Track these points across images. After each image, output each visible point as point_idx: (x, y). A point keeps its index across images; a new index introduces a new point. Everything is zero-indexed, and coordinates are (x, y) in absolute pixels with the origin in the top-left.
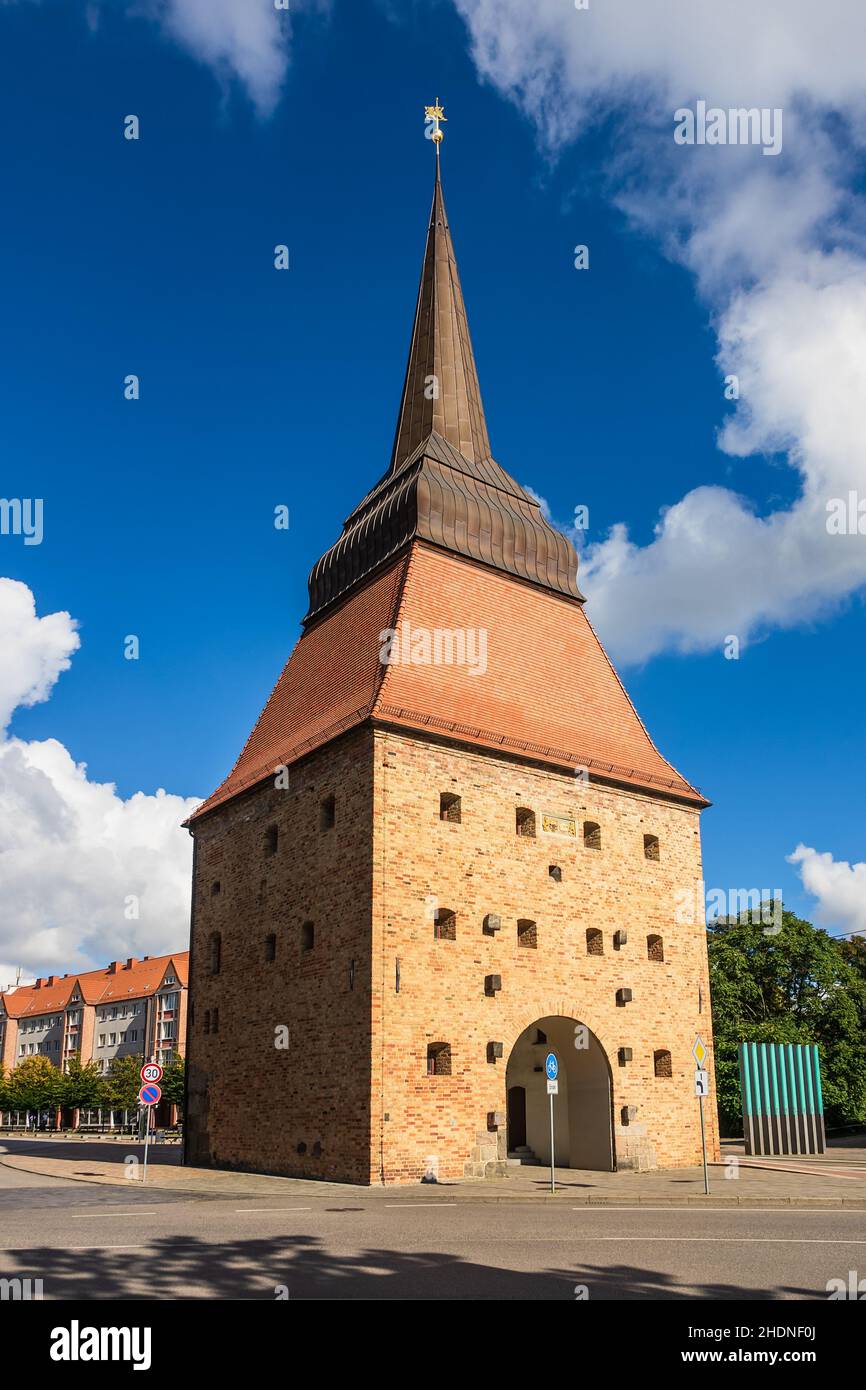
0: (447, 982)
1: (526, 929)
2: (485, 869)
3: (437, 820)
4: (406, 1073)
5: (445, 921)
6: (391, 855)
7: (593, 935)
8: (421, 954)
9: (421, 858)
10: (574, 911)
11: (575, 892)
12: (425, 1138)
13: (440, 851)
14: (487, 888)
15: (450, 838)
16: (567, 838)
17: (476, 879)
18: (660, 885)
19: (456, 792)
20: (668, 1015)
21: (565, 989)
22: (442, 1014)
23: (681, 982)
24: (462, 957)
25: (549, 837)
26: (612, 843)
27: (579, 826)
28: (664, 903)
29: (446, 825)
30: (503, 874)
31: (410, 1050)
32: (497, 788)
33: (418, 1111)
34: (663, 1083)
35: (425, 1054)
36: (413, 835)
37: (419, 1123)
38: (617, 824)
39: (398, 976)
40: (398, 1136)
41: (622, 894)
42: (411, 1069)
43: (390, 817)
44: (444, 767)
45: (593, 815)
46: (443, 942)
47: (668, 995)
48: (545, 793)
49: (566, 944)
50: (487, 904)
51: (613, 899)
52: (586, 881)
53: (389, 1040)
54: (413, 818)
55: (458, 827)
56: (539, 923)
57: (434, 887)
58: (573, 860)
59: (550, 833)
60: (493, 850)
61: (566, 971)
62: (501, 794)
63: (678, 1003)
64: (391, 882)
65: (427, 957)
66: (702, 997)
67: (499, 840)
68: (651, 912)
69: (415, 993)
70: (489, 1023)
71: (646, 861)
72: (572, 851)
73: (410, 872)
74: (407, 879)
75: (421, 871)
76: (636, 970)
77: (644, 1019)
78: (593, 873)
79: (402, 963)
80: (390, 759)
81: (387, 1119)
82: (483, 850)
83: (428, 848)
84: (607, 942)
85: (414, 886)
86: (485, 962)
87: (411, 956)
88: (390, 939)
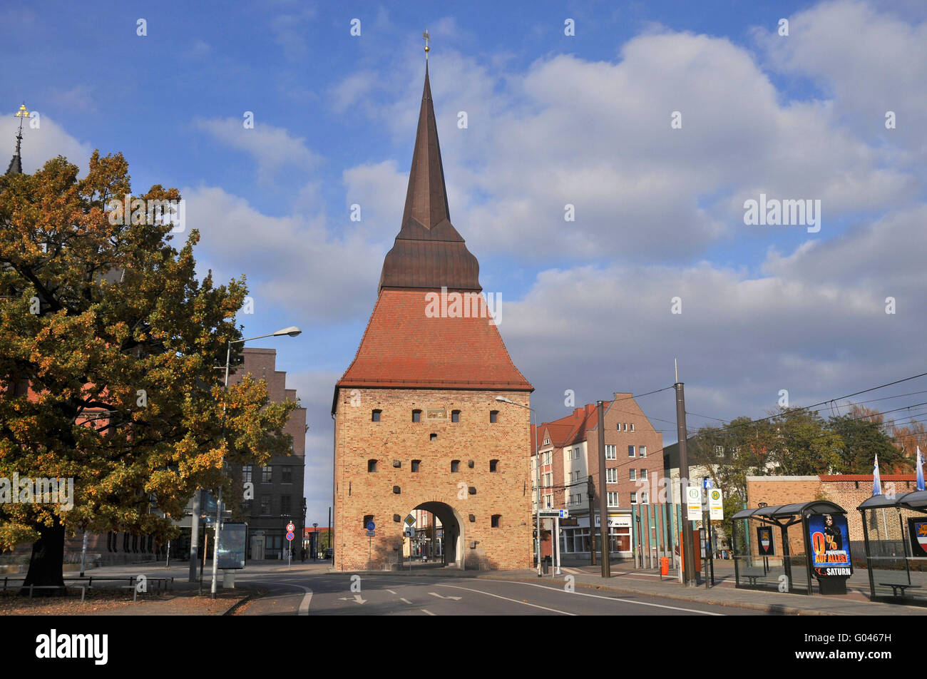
0: (374, 489)
1: (415, 464)
2: (394, 440)
3: (370, 422)
4: (353, 528)
5: (372, 464)
6: (348, 439)
7: (455, 464)
8: (361, 479)
9: (362, 439)
10: (445, 453)
11: (446, 443)
12: (361, 554)
13: (371, 435)
14: (395, 448)
15: (377, 429)
16: (442, 419)
17: (389, 445)
18: (500, 435)
19: (380, 408)
20: (501, 499)
21: (438, 489)
22: (371, 504)
23: (511, 481)
24: (381, 479)
25: (430, 421)
26: (469, 418)
27: (449, 413)
28: (503, 442)
29: (374, 424)
30: (404, 441)
31: (356, 519)
32: (402, 403)
33: (358, 543)
34: (495, 530)
35: (363, 520)
36: (358, 431)
37: (359, 547)
38: (473, 409)
39: (350, 489)
40: (349, 553)
41: (474, 442)
42: (356, 526)
43: (347, 424)
44: (374, 399)
45: (457, 406)
46: (371, 474)
47: (503, 488)
48: (429, 401)
49: (439, 469)
50: (394, 455)
51: (468, 445)
52: (452, 438)
53: (346, 515)
54: (358, 423)
55: (381, 423)
56: (423, 460)
57: (368, 451)
58: (444, 429)
59: (432, 419)
60: (398, 431)
61: (440, 480)
62: (405, 405)
63: (509, 491)
64: (347, 451)
65: (364, 480)
66: (526, 488)
67: (402, 426)
68: (493, 448)
69: (358, 495)
70: (395, 506)
71: (491, 424)
72: (444, 425)
73: (357, 446)
74: (355, 449)
75: (361, 444)
76: (481, 478)
77: (486, 500)
78: (457, 434)
79: (352, 483)
80: (348, 400)
81: (344, 545)
82: (394, 432)
83: (365, 435)
84: (463, 466)
85: (358, 451)
86: (393, 480)
87: (357, 480)
88: (346, 474)
